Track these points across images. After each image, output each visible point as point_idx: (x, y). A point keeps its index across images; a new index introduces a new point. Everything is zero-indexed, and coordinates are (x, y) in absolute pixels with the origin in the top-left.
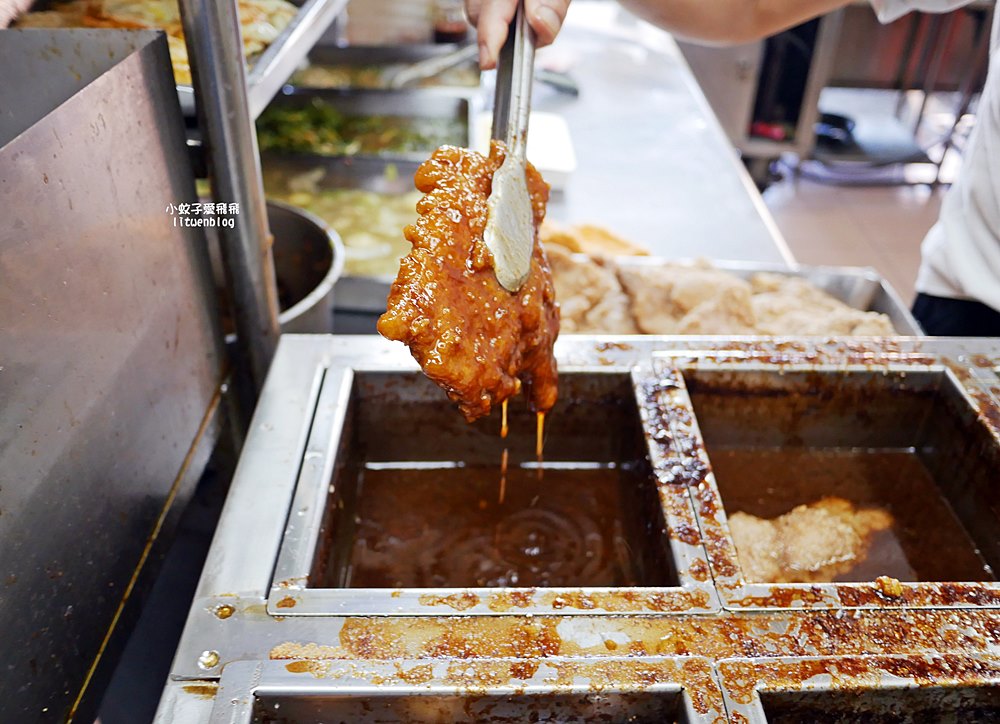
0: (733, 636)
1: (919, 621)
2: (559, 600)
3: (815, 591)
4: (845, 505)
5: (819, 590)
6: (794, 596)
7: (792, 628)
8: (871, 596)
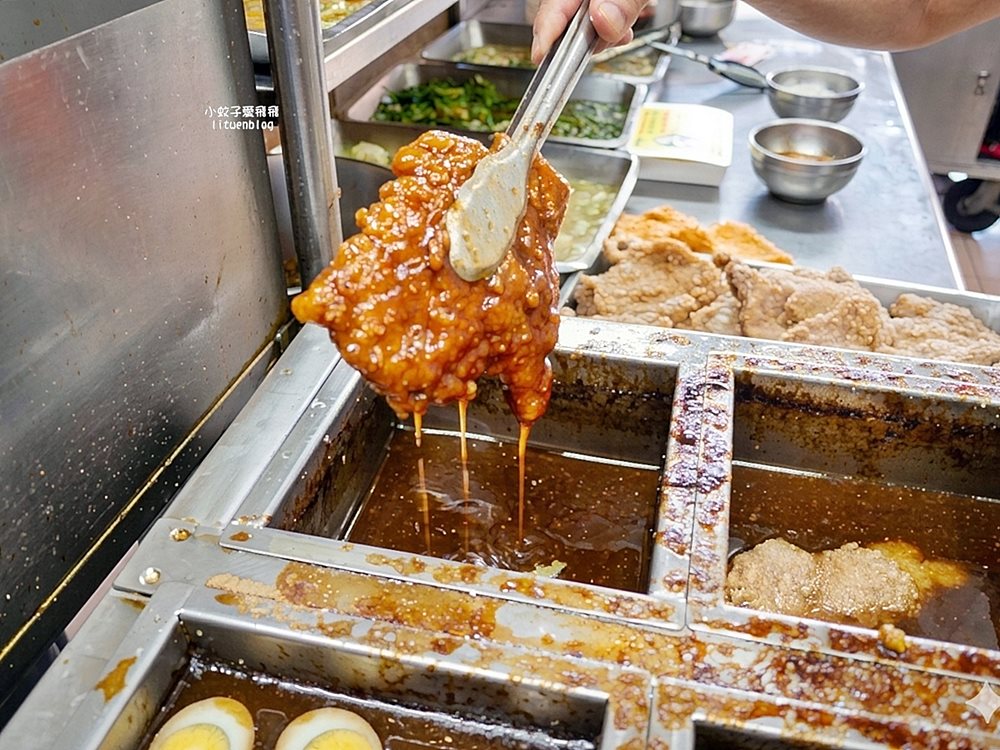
0: (687, 657)
1: (919, 684)
2: (510, 584)
3: (803, 628)
4: (912, 551)
5: (805, 627)
6: (774, 628)
7: (759, 661)
8: (868, 645)
